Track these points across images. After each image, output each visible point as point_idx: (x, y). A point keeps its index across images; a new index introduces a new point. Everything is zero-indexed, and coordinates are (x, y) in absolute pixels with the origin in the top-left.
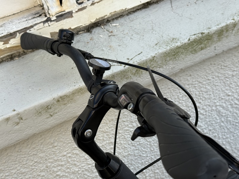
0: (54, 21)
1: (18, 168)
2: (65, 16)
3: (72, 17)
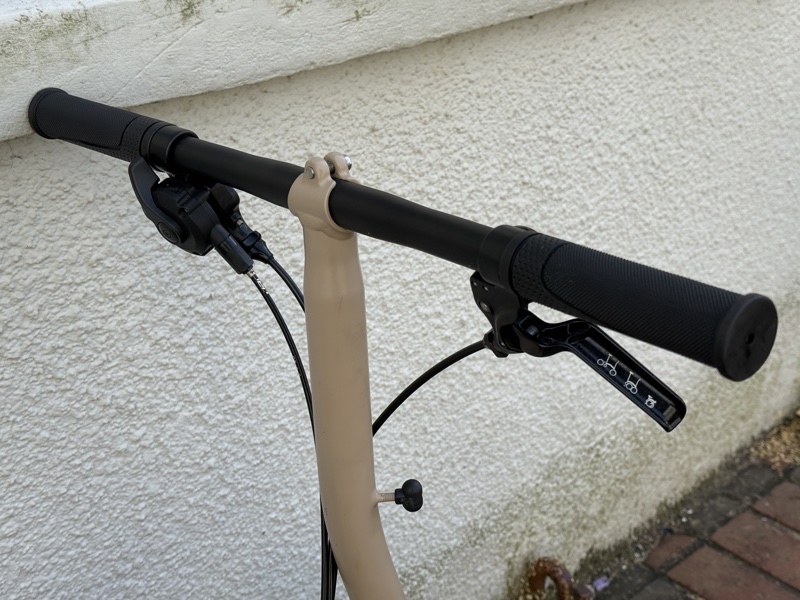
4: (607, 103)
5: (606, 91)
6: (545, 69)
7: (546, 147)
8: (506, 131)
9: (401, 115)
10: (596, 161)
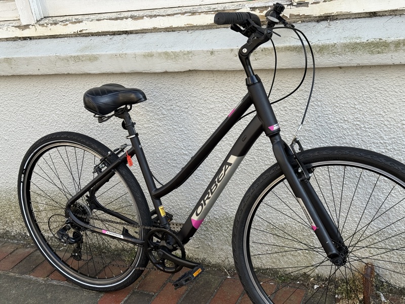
0: (294, 6)
1: (233, 95)
2: (303, 5)
3: (308, 6)
4: (389, 103)
5: (388, 98)
6: (351, 85)
7: (355, 111)
8: (334, 101)
9: (288, 87)
10: (386, 123)
